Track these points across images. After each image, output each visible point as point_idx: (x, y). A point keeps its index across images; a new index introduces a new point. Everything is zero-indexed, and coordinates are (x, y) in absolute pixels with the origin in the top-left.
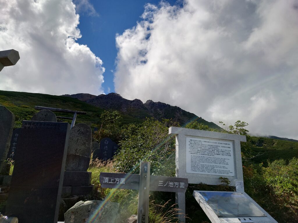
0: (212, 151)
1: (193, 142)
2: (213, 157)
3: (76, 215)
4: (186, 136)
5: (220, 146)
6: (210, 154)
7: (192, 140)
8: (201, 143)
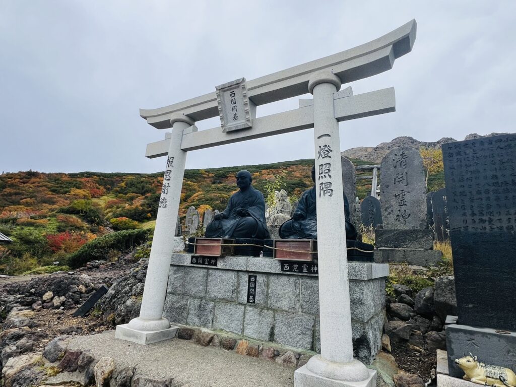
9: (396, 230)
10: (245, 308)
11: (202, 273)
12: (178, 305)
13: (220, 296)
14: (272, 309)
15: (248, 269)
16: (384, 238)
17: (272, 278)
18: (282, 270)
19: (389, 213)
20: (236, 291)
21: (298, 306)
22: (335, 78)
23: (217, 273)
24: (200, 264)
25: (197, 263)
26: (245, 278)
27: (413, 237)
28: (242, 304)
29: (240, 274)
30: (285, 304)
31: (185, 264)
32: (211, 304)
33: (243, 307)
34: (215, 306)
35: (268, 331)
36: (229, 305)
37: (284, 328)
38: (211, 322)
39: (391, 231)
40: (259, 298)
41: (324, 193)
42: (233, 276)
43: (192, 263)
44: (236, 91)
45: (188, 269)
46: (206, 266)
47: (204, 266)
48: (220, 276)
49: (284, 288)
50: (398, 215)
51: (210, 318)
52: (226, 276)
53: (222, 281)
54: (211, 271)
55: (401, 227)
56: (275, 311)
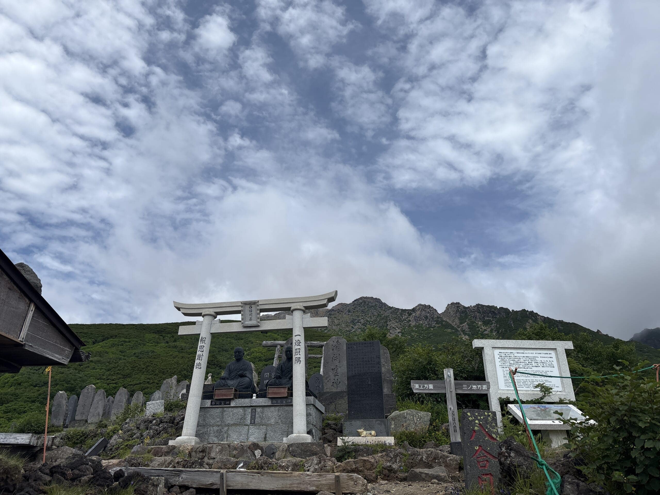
0: (529, 363)
1: (503, 355)
2: (531, 370)
3: (395, 421)
4: (493, 349)
5: (538, 357)
6: (526, 367)
7: (501, 353)
8: (514, 355)
9: (332, 392)
10: (249, 427)
11: (219, 410)
12: (201, 432)
13: (232, 422)
14: (265, 425)
15: (252, 405)
16: (324, 397)
17: (266, 409)
18: (272, 403)
19: (328, 381)
20: (244, 418)
21: (280, 421)
22: (303, 308)
23: (230, 409)
24: (218, 405)
25: (215, 405)
26: (249, 410)
27: (341, 396)
28: (247, 425)
29: (246, 408)
30: (272, 421)
31: (206, 406)
32: (226, 429)
33: (247, 427)
34: (228, 429)
35: (263, 436)
36: (238, 427)
37: (272, 433)
38: (226, 438)
39: (328, 393)
40: (257, 420)
41: (297, 362)
42: (241, 410)
43: (211, 405)
44: (253, 306)
45: (208, 409)
46: (223, 406)
47: (221, 406)
48: (232, 411)
49: (272, 413)
50: (333, 382)
51: (225, 436)
52: (235, 410)
53: (233, 414)
54: (225, 409)
55: (334, 390)
56: (267, 425)
